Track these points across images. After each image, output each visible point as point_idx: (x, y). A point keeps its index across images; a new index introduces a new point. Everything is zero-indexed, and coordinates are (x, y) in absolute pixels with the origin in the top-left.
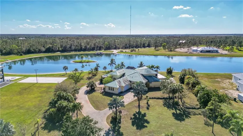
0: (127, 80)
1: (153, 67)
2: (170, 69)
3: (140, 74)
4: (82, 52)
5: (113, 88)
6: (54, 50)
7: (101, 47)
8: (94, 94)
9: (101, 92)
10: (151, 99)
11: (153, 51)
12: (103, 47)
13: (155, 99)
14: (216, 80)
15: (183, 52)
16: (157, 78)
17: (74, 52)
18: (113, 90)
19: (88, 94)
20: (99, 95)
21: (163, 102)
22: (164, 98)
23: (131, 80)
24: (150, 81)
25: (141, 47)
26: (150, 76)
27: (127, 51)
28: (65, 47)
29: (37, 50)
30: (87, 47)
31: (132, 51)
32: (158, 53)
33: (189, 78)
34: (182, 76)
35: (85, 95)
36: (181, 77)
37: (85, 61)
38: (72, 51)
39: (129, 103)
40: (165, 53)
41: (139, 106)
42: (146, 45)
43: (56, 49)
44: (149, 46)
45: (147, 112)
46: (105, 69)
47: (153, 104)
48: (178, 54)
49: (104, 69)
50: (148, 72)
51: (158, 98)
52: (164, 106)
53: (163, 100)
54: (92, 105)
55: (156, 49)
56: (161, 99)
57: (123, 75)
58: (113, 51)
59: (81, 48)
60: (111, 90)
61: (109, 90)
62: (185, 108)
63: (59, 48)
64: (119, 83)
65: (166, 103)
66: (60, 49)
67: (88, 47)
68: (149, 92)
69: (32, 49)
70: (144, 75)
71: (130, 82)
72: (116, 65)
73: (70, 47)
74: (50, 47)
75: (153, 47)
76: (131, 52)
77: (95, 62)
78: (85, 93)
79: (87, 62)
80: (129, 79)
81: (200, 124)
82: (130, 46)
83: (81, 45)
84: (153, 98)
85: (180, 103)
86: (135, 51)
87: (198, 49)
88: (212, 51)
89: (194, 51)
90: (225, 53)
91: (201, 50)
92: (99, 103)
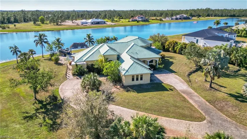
5: (142, 76)
11: (33, 26)
15: (75, 25)
18: (141, 79)
20: (133, 96)
31: (3, 28)
42: (12, 19)
44: (16, 21)
70: (144, 47)
76: (6, 30)
86: (9, 28)
87: (87, 21)
88: (101, 22)
89: (83, 23)
90: (114, 24)
91: (92, 22)
92: (168, 107)
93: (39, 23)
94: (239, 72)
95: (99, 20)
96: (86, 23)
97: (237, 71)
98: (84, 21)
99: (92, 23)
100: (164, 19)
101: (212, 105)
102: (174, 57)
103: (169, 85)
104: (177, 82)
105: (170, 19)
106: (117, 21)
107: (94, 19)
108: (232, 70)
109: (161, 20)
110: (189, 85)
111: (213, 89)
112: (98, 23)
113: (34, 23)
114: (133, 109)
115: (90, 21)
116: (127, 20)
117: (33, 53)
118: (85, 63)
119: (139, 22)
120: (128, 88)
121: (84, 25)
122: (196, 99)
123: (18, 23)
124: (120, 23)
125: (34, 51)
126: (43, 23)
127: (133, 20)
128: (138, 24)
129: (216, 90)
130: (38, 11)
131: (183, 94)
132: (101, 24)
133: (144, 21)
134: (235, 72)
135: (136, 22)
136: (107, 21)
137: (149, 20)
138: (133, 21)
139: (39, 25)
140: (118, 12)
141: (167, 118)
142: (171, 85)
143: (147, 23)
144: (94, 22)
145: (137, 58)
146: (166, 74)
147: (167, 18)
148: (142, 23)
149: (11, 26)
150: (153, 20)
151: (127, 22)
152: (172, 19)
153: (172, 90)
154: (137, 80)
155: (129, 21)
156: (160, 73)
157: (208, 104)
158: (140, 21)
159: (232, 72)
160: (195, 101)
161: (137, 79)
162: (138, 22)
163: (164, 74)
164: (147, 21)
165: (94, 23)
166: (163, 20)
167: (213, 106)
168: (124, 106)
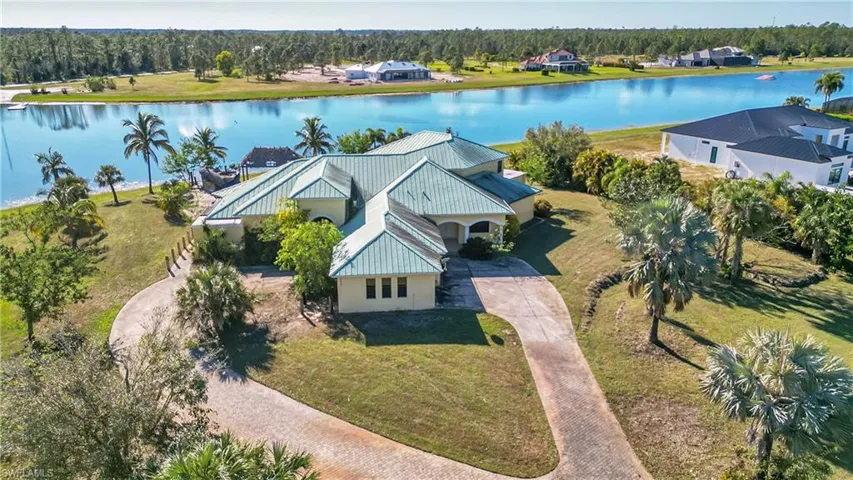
5: (403, 280)
8: (291, 352)
11: (191, 84)
18: (402, 292)
19: (251, 374)
20: (344, 355)
26: (487, 176)
27: (70, 89)
31: (97, 88)
35: (234, 384)
41: (657, 342)
42: (136, 61)
44: (147, 66)
46: (111, 182)
49: (102, 184)
71: (431, 220)
72: (170, 149)
76: (101, 94)
80: (414, 208)
86: (113, 88)
87: (366, 70)
88: (414, 72)
89: (353, 76)
90: (458, 79)
91: (383, 72)
92: (441, 409)
93: (216, 72)
94: (812, 286)
95: (408, 66)
96: (364, 75)
97: (804, 284)
98: (356, 68)
99: (383, 77)
100: (645, 65)
101: (616, 412)
102: (589, 213)
103: (502, 319)
104: (537, 313)
105: (673, 64)
106: (473, 69)
107: (391, 62)
108: (785, 278)
109: (634, 67)
110: (577, 327)
111: (659, 351)
112: (403, 76)
113: (198, 73)
114: (315, 406)
115: (375, 68)
116: (510, 66)
117: (115, 177)
118: (238, 221)
119: (550, 74)
120: (347, 322)
121: (355, 81)
122: (570, 386)
123: (154, 71)
124: (485, 77)
125: (118, 173)
126: (228, 74)
127: (531, 65)
128: (546, 79)
129: (671, 352)
130: (221, 32)
131: (531, 361)
132: (414, 79)
133: (568, 70)
134: (795, 285)
135: (540, 72)
136: (439, 71)
137: (590, 68)
138: (529, 69)
139: (212, 81)
140: (489, 38)
141: (414, 451)
142: (508, 319)
143: (580, 77)
144: (387, 72)
145: (422, 213)
146: (518, 279)
147: (661, 62)
148: (560, 77)
149: (121, 82)
150: (606, 65)
151: (508, 72)
152: (680, 64)
153: (498, 341)
154: (384, 296)
155: (516, 70)
156: (497, 272)
157: (604, 406)
158: (553, 71)
159: (784, 285)
160: (561, 393)
161: (387, 293)
162: (545, 73)
163: (511, 278)
164: (582, 69)
165: (388, 76)
166: (642, 67)
167: (618, 417)
168: (290, 391)
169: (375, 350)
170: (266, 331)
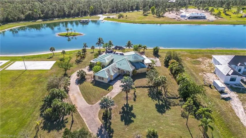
0: (116, 68)
1: (141, 47)
2: (157, 49)
3: (128, 60)
4: (66, 20)
5: (103, 78)
6: (34, 17)
7: (86, 11)
8: (85, 83)
9: (92, 81)
10: (138, 88)
11: (141, 16)
12: (89, 11)
13: (142, 88)
14: (198, 59)
15: (171, 19)
16: (143, 63)
17: (57, 19)
18: (103, 80)
19: (79, 84)
20: (89, 86)
21: (148, 91)
22: (149, 87)
23: (120, 67)
24: (137, 68)
25: (129, 11)
26: (137, 63)
27: (115, 17)
28: (47, 13)
29: (16, 18)
30: (71, 13)
31: (119, 17)
32: (147, 20)
33: (173, 63)
34: (167, 58)
35: (76, 85)
36: (166, 60)
37: (71, 35)
38: (55, 17)
39: (118, 95)
40: (154, 20)
41: (127, 97)
42: (134, 8)
43: (37, 16)
45: (134, 104)
46: (93, 48)
47: (139, 95)
48: (166, 21)
50: (135, 57)
51: (144, 87)
52: (149, 95)
53: (149, 88)
54: (84, 97)
55: (145, 14)
56: (147, 87)
57: (112, 61)
58: (99, 17)
59: (65, 13)
60: (101, 79)
61: (99, 79)
62: (166, 97)
63: (40, 15)
64: (108, 73)
65: (150, 92)
66: (42, 15)
67: (72, 11)
68: (136, 80)
69: (9, 17)
70: (132, 62)
71: (119, 69)
72: (104, 44)
73: (53, 14)
74: (30, 13)
75: (142, 9)
76: (119, 19)
77: (81, 35)
78: (76, 82)
79: (74, 36)
80: (117, 66)
81: (177, 116)
82: (117, 10)
83: (64, 11)
84: (139, 87)
85: (163, 92)
86: (123, 17)
92: (91, 95)
93: (150, 12)
96: (185, 16)
98: (183, 14)
99: (189, 18)
110: (121, 92)
114: (80, 90)
115: (188, 15)
118: (96, 62)
131: (109, 94)
142: (114, 88)
151: (238, 17)
153: (108, 90)
155: (241, 17)
168: (80, 87)
169: (93, 86)
170: (86, 80)
